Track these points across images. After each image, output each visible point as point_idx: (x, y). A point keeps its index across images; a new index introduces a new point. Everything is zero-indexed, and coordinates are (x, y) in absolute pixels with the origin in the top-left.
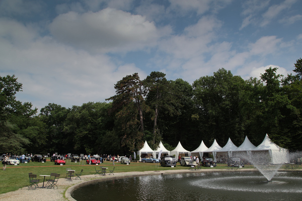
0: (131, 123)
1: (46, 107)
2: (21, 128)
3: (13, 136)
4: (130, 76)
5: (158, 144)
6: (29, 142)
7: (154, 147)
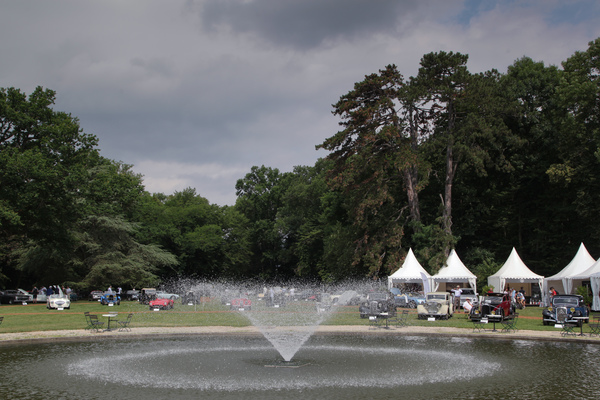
0: (369, 202)
1: (248, 176)
3: (135, 249)
4: (374, 76)
5: (445, 258)
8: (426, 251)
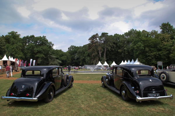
0: (94, 54)
1: (70, 47)
2: (60, 57)
3: (56, 60)
4: (94, 35)
5: (104, 62)
6: (61, 62)
7: (102, 63)
8: (102, 61)
